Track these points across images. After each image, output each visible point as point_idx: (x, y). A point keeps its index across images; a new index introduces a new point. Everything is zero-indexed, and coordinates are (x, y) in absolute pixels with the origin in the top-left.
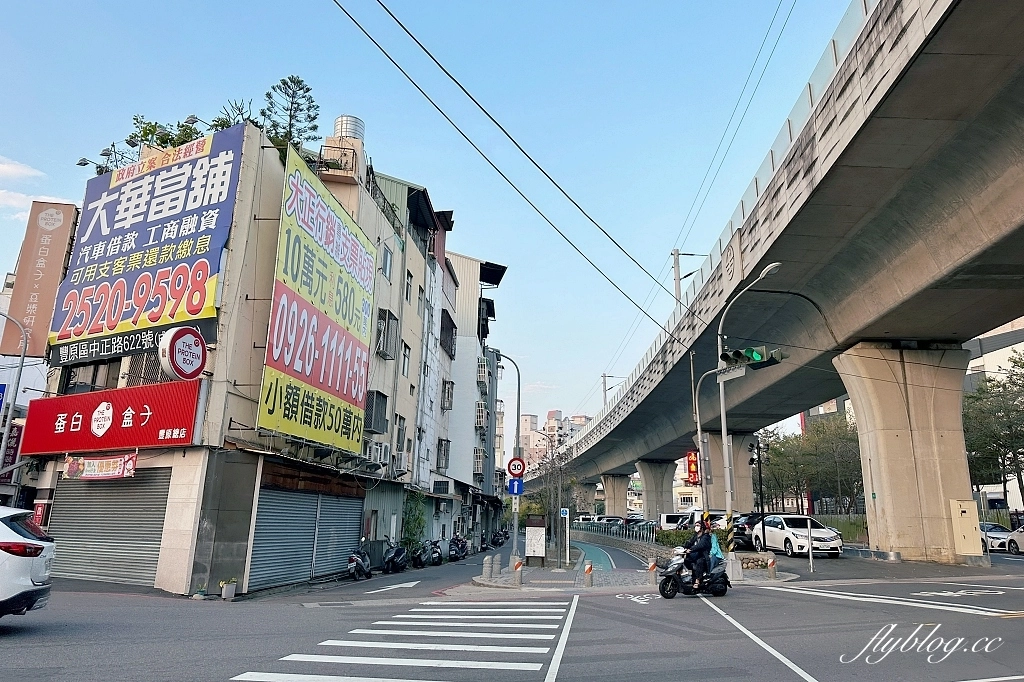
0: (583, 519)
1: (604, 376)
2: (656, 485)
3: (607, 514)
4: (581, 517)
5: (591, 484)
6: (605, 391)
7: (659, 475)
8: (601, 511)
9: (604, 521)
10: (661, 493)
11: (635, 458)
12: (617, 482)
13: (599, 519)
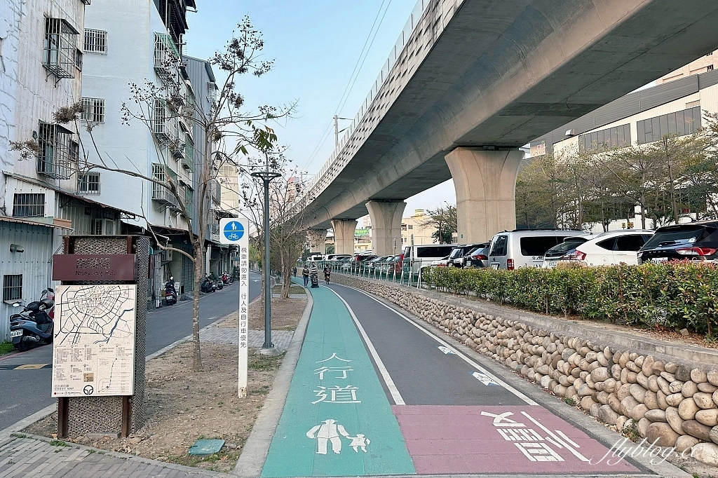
0: (315, 259)
1: (336, 118)
2: (386, 222)
3: (336, 253)
4: (313, 256)
5: (321, 230)
6: (337, 133)
7: (389, 214)
8: (330, 250)
9: (335, 259)
10: (391, 230)
11: (366, 198)
12: (346, 225)
13: (330, 257)
